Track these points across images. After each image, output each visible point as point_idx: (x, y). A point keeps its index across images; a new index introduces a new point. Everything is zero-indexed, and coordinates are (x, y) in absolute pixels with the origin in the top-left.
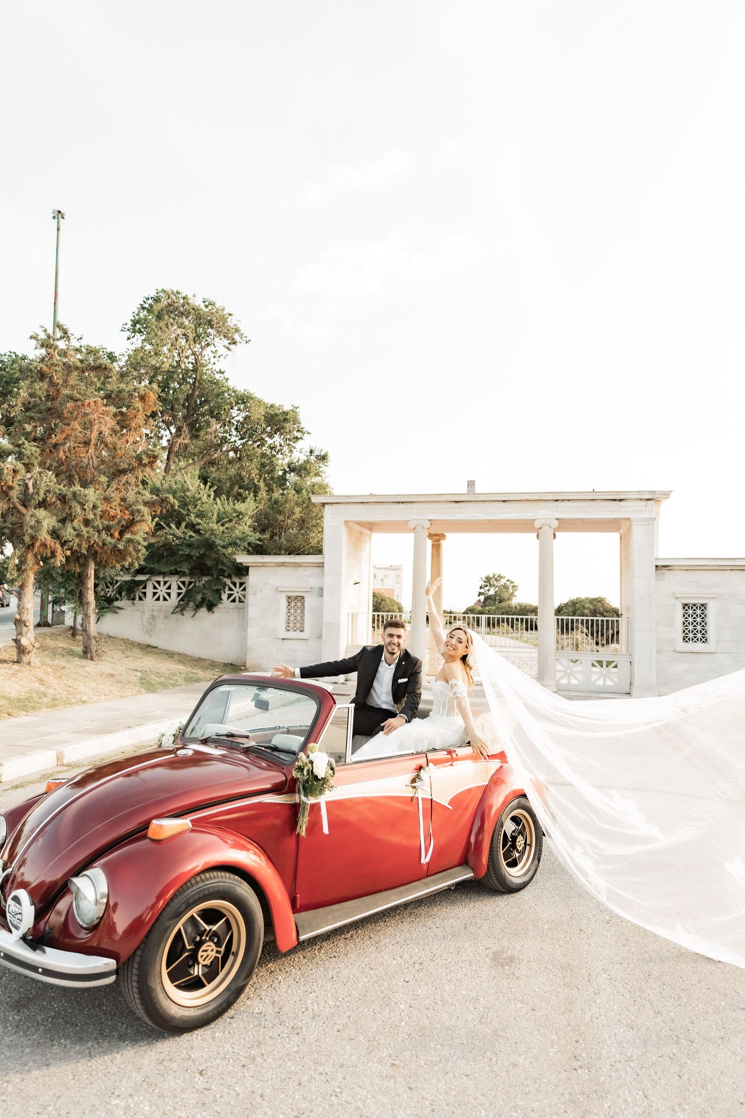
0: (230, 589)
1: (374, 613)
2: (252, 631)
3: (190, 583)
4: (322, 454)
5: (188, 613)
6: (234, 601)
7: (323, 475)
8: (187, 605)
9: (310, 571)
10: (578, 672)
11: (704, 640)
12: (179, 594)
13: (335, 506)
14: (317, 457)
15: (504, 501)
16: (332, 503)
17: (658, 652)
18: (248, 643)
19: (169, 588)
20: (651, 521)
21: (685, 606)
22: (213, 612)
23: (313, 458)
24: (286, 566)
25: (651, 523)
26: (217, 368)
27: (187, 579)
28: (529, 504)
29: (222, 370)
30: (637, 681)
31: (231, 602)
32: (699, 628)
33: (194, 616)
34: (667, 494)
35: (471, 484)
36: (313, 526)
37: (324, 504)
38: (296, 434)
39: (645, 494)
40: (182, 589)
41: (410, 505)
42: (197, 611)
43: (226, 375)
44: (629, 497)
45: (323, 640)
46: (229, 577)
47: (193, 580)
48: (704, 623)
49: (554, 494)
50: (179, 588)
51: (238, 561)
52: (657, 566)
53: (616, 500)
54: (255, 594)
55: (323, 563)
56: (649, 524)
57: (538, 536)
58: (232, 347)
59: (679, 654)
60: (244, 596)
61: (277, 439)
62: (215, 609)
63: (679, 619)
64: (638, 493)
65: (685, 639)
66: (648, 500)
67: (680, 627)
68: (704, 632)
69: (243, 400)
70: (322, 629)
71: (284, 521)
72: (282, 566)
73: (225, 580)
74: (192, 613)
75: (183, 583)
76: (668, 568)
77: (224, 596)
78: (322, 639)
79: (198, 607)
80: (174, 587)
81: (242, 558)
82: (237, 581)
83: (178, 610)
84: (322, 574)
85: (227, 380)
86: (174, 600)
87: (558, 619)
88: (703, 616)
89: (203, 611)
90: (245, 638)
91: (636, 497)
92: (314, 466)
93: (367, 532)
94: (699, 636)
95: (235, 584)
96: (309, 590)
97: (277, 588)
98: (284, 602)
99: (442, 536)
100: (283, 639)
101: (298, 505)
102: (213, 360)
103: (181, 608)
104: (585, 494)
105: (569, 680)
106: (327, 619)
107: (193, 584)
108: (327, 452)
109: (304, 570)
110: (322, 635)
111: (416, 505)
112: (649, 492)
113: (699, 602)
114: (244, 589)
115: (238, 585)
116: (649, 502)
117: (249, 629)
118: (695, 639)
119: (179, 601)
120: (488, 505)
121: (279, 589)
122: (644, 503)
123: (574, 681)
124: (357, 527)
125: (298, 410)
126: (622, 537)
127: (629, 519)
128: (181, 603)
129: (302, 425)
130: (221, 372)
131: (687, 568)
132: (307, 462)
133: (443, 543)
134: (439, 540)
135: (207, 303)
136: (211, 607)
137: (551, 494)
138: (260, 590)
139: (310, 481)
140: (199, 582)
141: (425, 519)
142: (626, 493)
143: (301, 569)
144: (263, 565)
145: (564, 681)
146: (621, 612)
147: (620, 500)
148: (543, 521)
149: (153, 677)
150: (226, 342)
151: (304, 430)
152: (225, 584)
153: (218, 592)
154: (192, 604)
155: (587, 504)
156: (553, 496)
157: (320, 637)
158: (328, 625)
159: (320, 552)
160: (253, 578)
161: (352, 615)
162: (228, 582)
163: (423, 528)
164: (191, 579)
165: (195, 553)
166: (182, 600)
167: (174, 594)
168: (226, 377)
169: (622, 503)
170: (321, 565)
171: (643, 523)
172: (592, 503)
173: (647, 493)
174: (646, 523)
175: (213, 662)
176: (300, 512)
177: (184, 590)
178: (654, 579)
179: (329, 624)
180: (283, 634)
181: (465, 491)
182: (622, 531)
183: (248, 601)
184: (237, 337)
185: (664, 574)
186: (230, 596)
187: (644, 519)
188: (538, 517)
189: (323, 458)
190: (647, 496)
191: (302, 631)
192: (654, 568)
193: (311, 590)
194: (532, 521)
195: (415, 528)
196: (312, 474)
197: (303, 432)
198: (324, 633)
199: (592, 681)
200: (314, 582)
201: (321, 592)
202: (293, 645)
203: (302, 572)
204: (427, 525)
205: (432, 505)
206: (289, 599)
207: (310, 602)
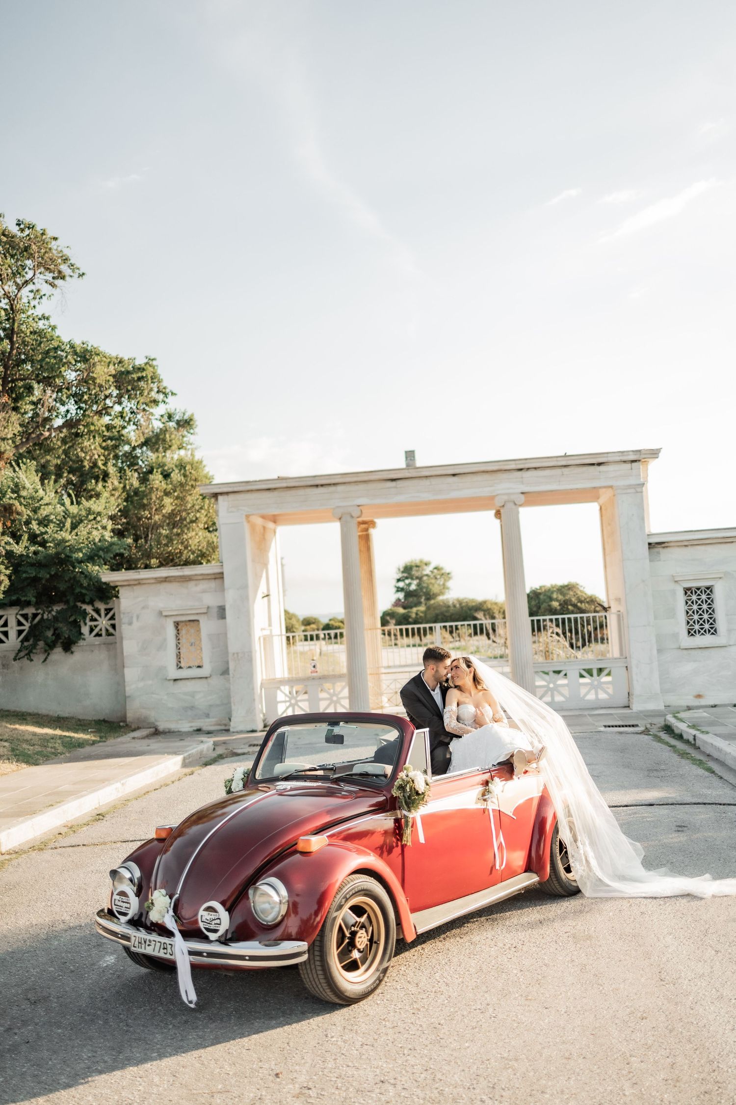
0: (93, 619)
1: (288, 634)
2: (131, 674)
3: (35, 616)
4: (186, 417)
5: (38, 658)
6: (98, 635)
7: (189, 447)
8: (34, 646)
9: (203, 585)
10: (563, 686)
11: (713, 631)
12: (20, 632)
13: (231, 497)
14: (178, 422)
15: (454, 475)
16: (227, 493)
17: (659, 651)
18: (127, 689)
19: (5, 624)
20: (639, 488)
21: (687, 590)
22: (72, 653)
23: (172, 424)
24: (170, 581)
25: (639, 490)
26: (38, 312)
27: (30, 611)
28: (486, 477)
29: (46, 315)
30: (637, 690)
31: (95, 636)
32: (706, 616)
33: (45, 660)
34: (654, 454)
35: (410, 455)
36: (192, 522)
37: (216, 496)
38: (155, 396)
39: (629, 455)
40: (23, 625)
41: (331, 489)
42: (48, 654)
43: (52, 322)
44: (610, 459)
45: (231, 675)
46: (91, 602)
47: (40, 611)
48: (711, 611)
49: (517, 462)
50: (20, 624)
51: (104, 580)
52: (650, 544)
53: (593, 464)
54: (130, 624)
55: (222, 573)
56: (637, 492)
57: (498, 514)
58: (59, 282)
59: (685, 652)
60: (113, 626)
61: (128, 405)
62: (74, 648)
63: (681, 607)
64: (620, 454)
65: (690, 632)
66: (633, 461)
67: (682, 618)
68: (712, 621)
69: (85, 356)
70: (227, 663)
71: (150, 518)
72: (165, 581)
73: (84, 607)
74: (43, 657)
75: (25, 616)
76: (663, 545)
77: (85, 630)
78: (229, 674)
79: (50, 647)
80: (12, 622)
81: (107, 576)
82: (102, 607)
83: (22, 654)
84: (222, 589)
85: (54, 328)
86: (13, 641)
87: (533, 621)
88: (710, 601)
89: (58, 653)
90: (120, 683)
91: (618, 459)
92: (174, 437)
93: (271, 525)
94: (707, 626)
95: (97, 611)
96: (205, 611)
97: (160, 613)
98: (171, 631)
99: (372, 524)
100: (175, 680)
101: (167, 494)
102: (33, 303)
103: (26, 651)
104: (555, 459)
105: (553, 696)
106: (233, 647)
107: (39, 617)
108: (193, 415)
109: (196, 585)
110: (228, 669)
111: (340, 488)
112: (633, 451)
113: (703, 584)
114: (112, 618)
115: (103, 613)
116: (634, 464)
117: (126, 671)
118: (702, 632)
119: (22, 642)
120: (434, 481)
121: (164, 614)
122: (628, 466)
123: (558, 698)
124: (259, 521)
125: (154, 363)
126: (603, 508)
127: (611, 487)
128: (26, 644)
129: (164, 384)
130: (44, 317)
131: (686, 543)
132: (164, 431)
133: (373, 532)
134: (367, 530)
135: (22, 226)
136: (68, 647)
137: (513, 462)
138: (138, 617)
139: (172, 457)
140: (50, 612)
141: (354, 506)
142: (606, 455)
143: (191, 584)
144: (139, 583)
146: (609, 603)
147: (599, 464)
148: (505, 498)
149: (25, 746)
150: (49, 276)
151: (167, 391)
152: (84, 614)
153: (76, 625)
154: (41, 644)
155: (558, 471)
156: (516, 464)
157: (225, 672)
158: (236, 655)
160: (126, 602)
161: (264, 639)
162: (89, 609)
163: (352, 517)
164: (37, 609)
165: (44, 575)
166: (26, 639)
167: (13, 634)
168: (52, 324)
169: (602, 468)
170: (220, 576)
171: (629, 491)
172: (565, 470)
173: (631, 453)
174: (633, 491)
175: (79, 720)
176: (172, 503)
177: (27, 626)
178: (648, 561)
179: (237, 653)
180: (174, 673)
181: (403, 466)
182: (602, 500)
183: (121, 633)
184: (64, 268)
185: (659, 553)
186: (91, 630)
187: (629, 487)
188: (499, 492)
189: (186, 424)
190: (632, 457)
191: (199, 667)
192: (647, 546)
193: (207, 612)
194: (492, 498)
195: (340, 519)
196: (174, 447)
197: (166, 394)
198: (232, 666)
199: (581, 696)
200: (210, 600)
201: (222, 612)
202: (189, 686)
203: (194, 588)
204: (356, 513)
205: (362, 487)
206: (177, 624)
207: (207, 626)
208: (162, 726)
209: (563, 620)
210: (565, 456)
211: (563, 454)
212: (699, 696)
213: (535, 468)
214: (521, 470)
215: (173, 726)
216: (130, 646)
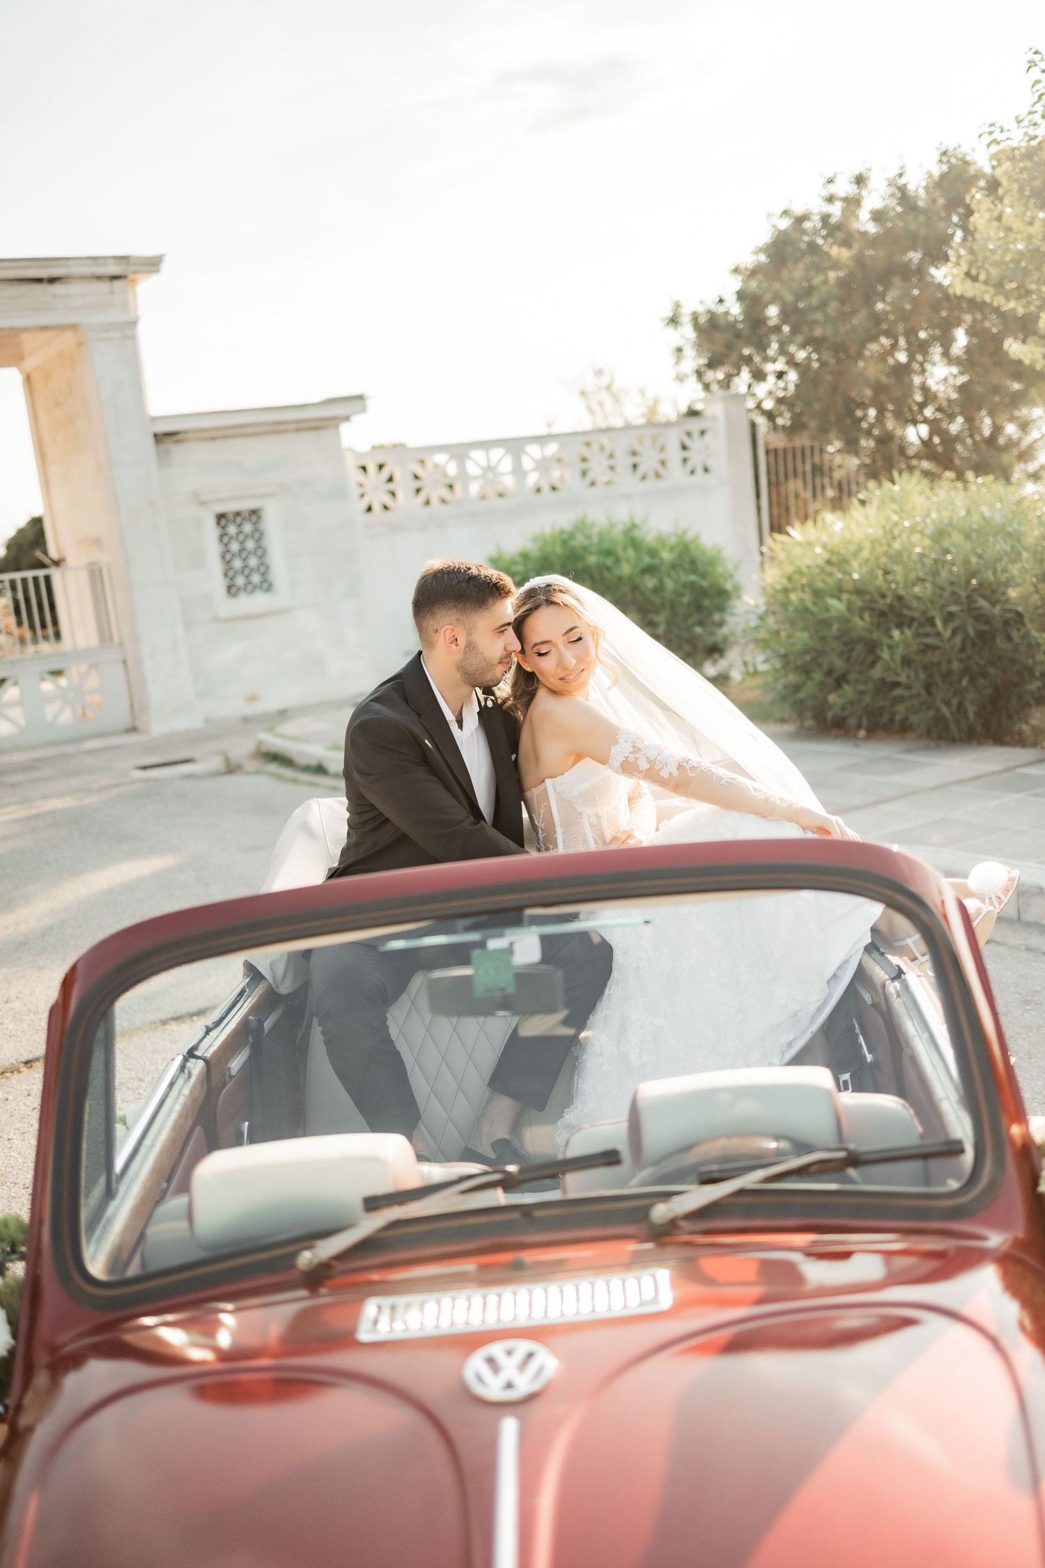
11: (267, 586)
17: (187, 626)
20: (127, 329)
21: (221, 517)
25: (128, 333)
32: (253, 562)
34: (152, 264)
39: (105, 264)
44: (75, 270)
48: (261, 552)
52: (156, 435)
53: (39, 280)
56: (126, 337)
59: (224, 624)
63: (213, 548)
64: (91, 262)
65: (231, 590)
66: (114, 278)
67: (215, 566)
68: (264, 569)
76: (176, 438)
88: (258, 535)
91: (87, 271)
94: (256, 578)
113: (245, 505)
116: (117, 284)
118: (249, 588)
122: (105, 286)
127: (74, 327)
131: (214, 434)
142: (63, 263)
146: (58, 549)
147: (52, 280)
169: (57, 288)
171: (109, 335)
173: (111, 261)
174: (114, 334)
178: (154, 464)
182: (29, 364)
185: (171, 451)
187: (111, 326)
190: (113, 269)
192: (151, 440)
199: (49, 717)
209: (24, 581)
212: (252, 698)
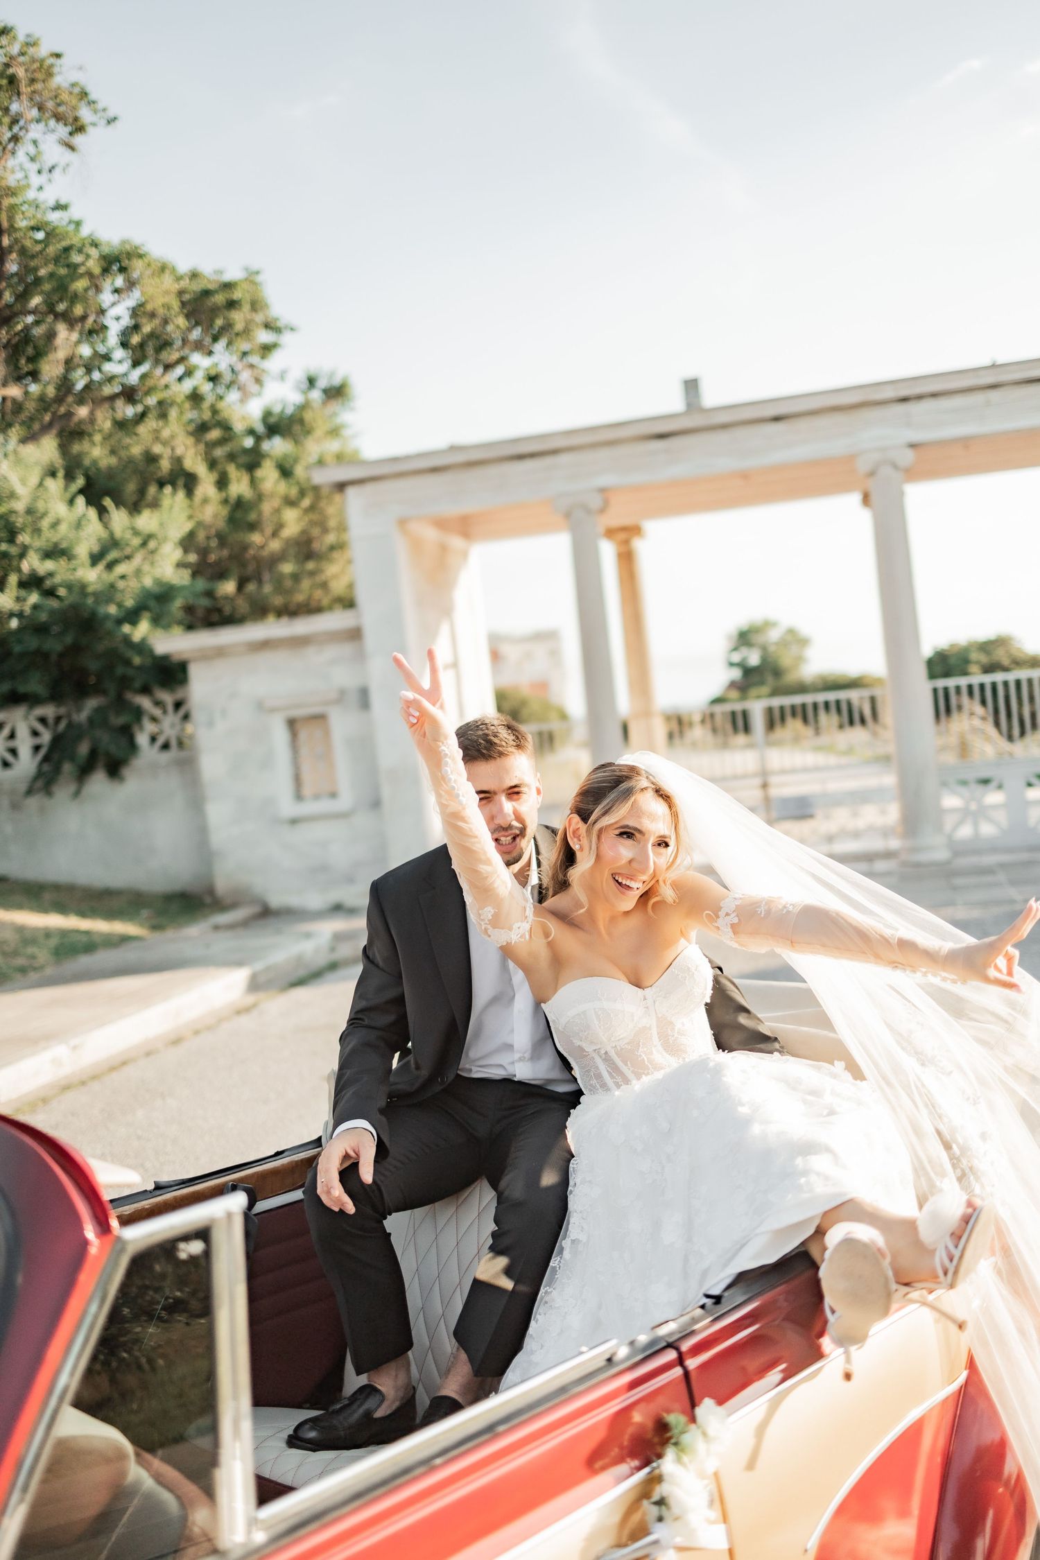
0: (154, 719)
2: (217, 813)
3: (58, 719)
4: (337, 381)
5: (63, 791)
6: (166, 746)
7: (345, 431)
8: (57, 770)
9: (332, 651)
10: (995, 807)
12: (37, 748)
13: (369, 488)
14: (325, 391)
15: (777, 419)
16: (358, 482)
19: (12, 736)
22: (121, 780)
23: (316, 395)
24: (274, 648)
26: (49, 197)
27: (48, 711)
28: (839, 418)
29: (63, 202)
31: (160, 750)
33: (77, 794)
35: (691, 386)
37: (341, 486)
38: (264, 337)
40: (40, 736)
41: (548, 461)
42: (82, 783)
43: (75, 213)
45: (385, 809)
46: (146, 690)
47: (63, 711)
50: (35, 733)
51: (161, 650)
54: (211, 724)
55: (361, 628)
57: (866, 500)
58: (78, 140)
60: (188, 732)
61: (222, 358)
62: (126, 772)
69: (121, 263)
70: (379, 786)
71: (264, 546)
73: (137, 699)
74: (73, 788)
75: (43, 720)
77: (142, 739)
78: (381, 808)
79: (84, 771)
80: (23, 732)
81: (164, 643)
82: (168, 698)
83: (39, 785)
84: (361, 657)
85: (78, 224)
86: (26, 763)
87: (935, 691)
89: (98, 782)
90: (202, 831)
92: (318, 418)
93: (456, 542)
95: (160, 705)
96: (337, 698)
97: (260, 704)
98: (280, 735)
99: (635, 530)
100: (293, 821)
101: (290, 502)
102: (35, 180)
103: (44, 781)
104: (971, 373)
105: (976, 825)
106: (386, 759)
107: (64, 721)
108: (346, 376)
109: (320, 652)
110: (380, 799)
111: (564, 459)
114: (186, 717)
115: (170, 708)
117: (209, 808)
119: (39, 764)
120: (740, 433)
121: (267, 705)
123: (987, 829)
124: (430, 534)
125: (259, 278)
128: (44, 767)
129: (274, 312)
130: (59, 207)
132: (303, 407)
133: (642, 547)
134: (630, 542)
136: (115, 769)
137: (889, 385)
138: (222, 712)
139: (314, 448)
140: (79, 712)
141: (591, 490)
143: (310, 651)
144: (220, 653)
145: (965, 832)
148: (875, 455)
150: (60, 130)
151: (281, 324)
152: (138, 713)
153: (127, 734)
154: (67, 767)
155: (979, 398)
156: (894, 389)
157: (376, 804)
158: (392, 774)
159: (349, 603)
160: (200, 688)
162: (145, 702)
163: (588, 511)
164: (58, 708)
165: (54, 645)
166: (46, 759)
167: (25, 751)
168: (74, 216)
170: (355, 635)
172: (994, 395)
176: (300, 519)
177: (46, 737)
180: (288, 807)
183: (197, 744)
184: (85, 114)
186: (153, 739)
188: (863, 447)
189: (336, 393)
191: (333, 795)
193: (341, 697)
194: (850, 459)
195: (568, 515)
196: (319, 432)
197: (278, 330)
198: (386, 792)
199: (1032, 825)
200: (343, 677)
201: (364, 698)
202: (318, 831)
203: (316, 657)
204: (595, 502)
205: (604, 454)
206: (292, 723)
207: (342, 724)
208: (275, 901)
210: (994, 366)
211: (989, 363)
213: (934, 395)
214: (904, 400)
215: (293, 900)
216: (211, 765)
